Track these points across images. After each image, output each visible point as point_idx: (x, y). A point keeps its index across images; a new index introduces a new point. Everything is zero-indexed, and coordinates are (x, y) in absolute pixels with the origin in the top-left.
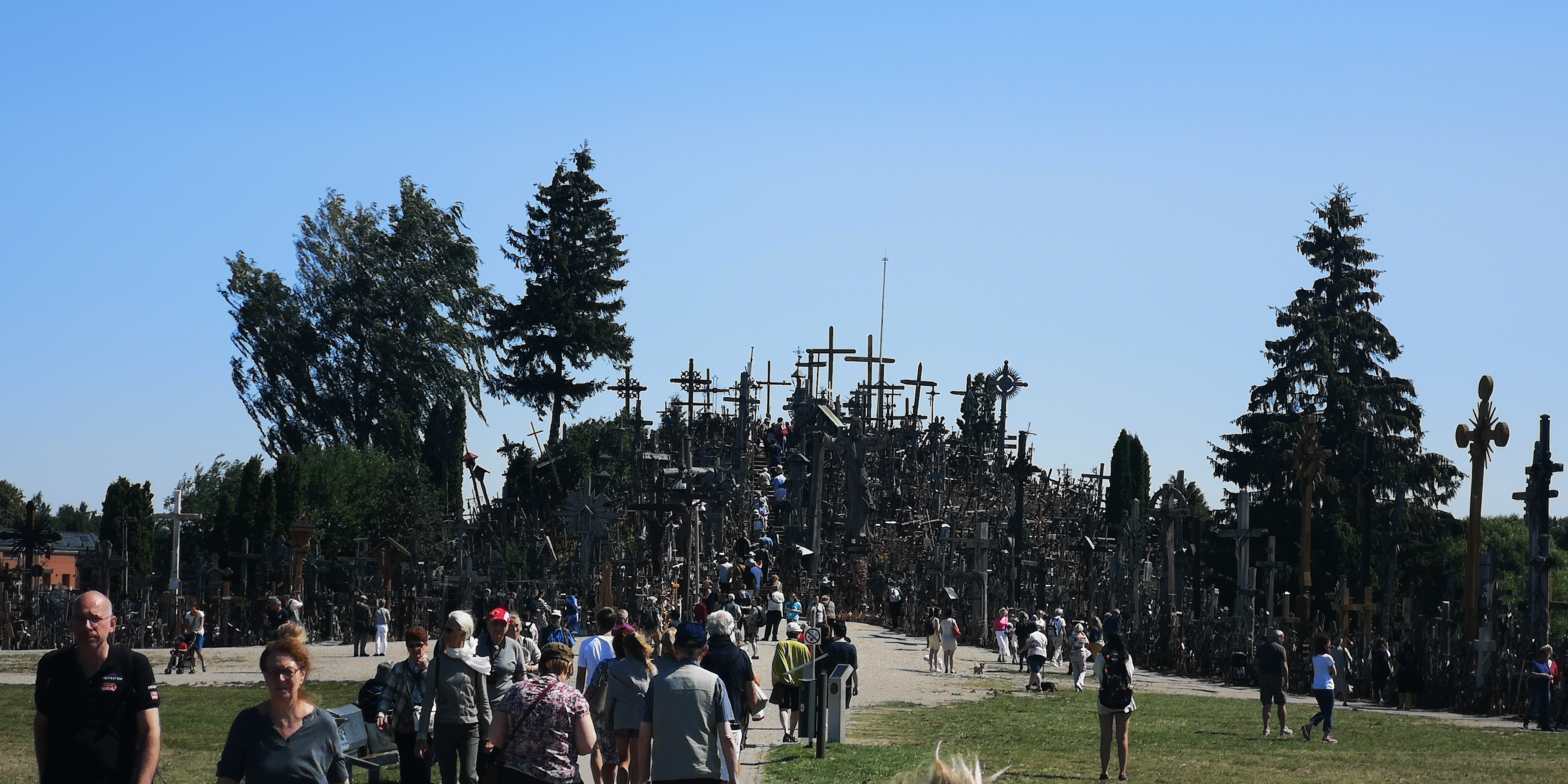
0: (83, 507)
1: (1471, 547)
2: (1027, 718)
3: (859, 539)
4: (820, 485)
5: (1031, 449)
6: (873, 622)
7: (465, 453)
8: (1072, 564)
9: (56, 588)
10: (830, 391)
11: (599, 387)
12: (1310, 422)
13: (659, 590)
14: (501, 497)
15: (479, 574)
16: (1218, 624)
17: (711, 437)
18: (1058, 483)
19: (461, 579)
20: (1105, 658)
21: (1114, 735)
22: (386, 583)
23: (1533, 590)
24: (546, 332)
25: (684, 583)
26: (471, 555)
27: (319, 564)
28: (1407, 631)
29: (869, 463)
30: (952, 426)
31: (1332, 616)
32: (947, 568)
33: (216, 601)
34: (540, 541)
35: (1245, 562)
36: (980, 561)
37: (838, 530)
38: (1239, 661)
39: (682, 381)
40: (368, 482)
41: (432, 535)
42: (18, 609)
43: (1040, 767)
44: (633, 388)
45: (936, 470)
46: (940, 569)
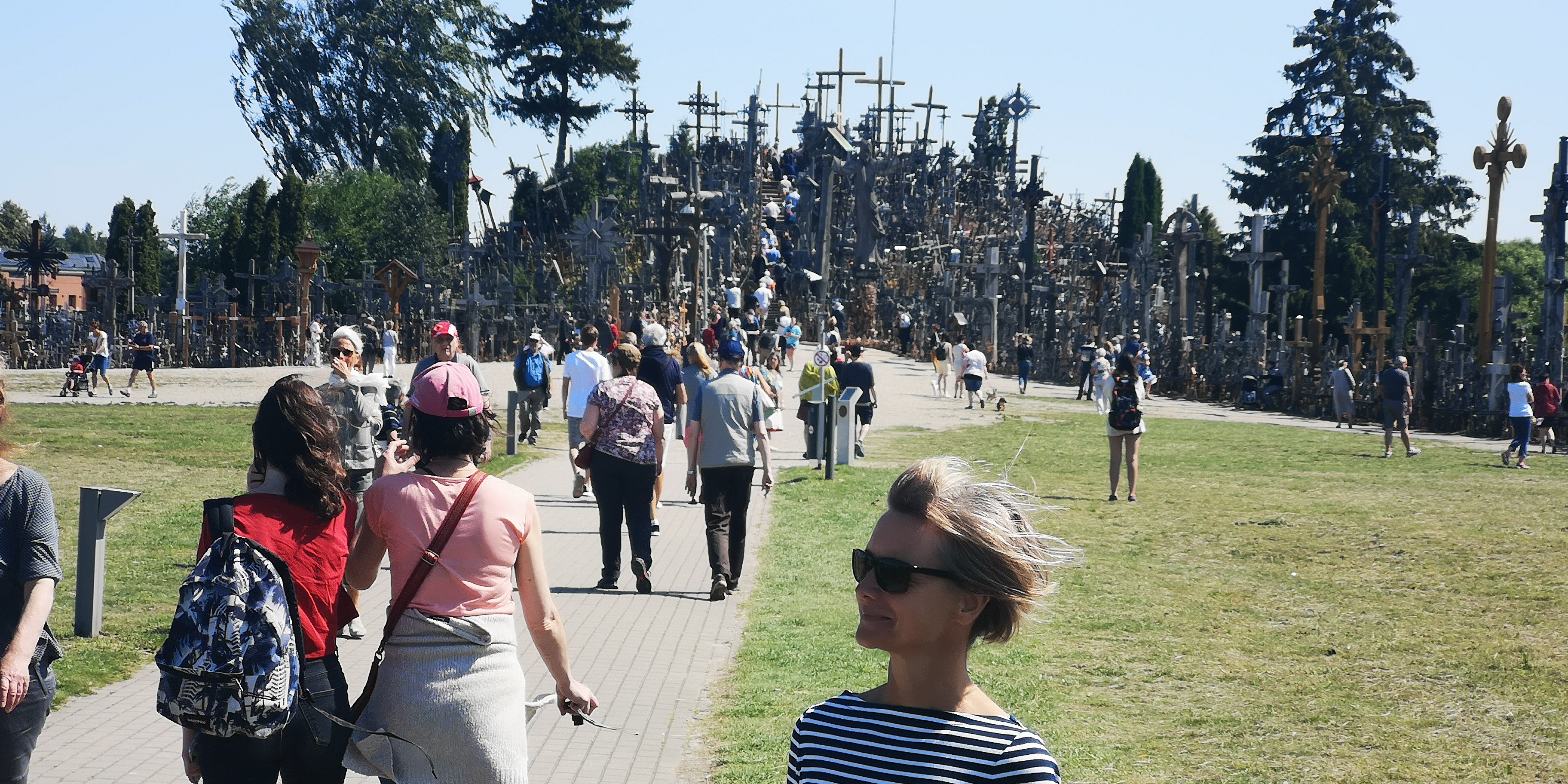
0: (89, 228)
1: (1486, 271)
2: (1036, 442)
3: (868, 264)
4: (829, 209)
5: (1042, 174)
6: (882, 347)
7: (470, 176)
8: (1083, 289)
9: (62, 308)
10: (840, 114)
11: (606, 108)
12: (1326, 143)
13: (667, 315)
14: (507, 221)
15: (487, 298)
16: (1230, 349)
17: (719, 160)
18: (1069, 208)
19: (468, 302)
20: (1115, 380)
21: (1124, 458)
22: (394, 306)
23: (1548, 314)
24: (552, 53)
25: (692, 309)
26: (478, 279)
27: (326, 285)
28: (1420, 354)
29: (879, 187)
30: (963, 152)
31: (1344, 339)
32: (957, 294)
33: (223, 322)
34: (547, 266)
35: (1258, 287)
36: (990, 287)
37: (847, 255)
38: (1249, 386)
39: (691, 104)
40: (374, 205)
41: (438, 259)
42: (25, 329)
43: (1050, 488)
44: (640, 111)
45: (946, 194)
46: (949, 295)
